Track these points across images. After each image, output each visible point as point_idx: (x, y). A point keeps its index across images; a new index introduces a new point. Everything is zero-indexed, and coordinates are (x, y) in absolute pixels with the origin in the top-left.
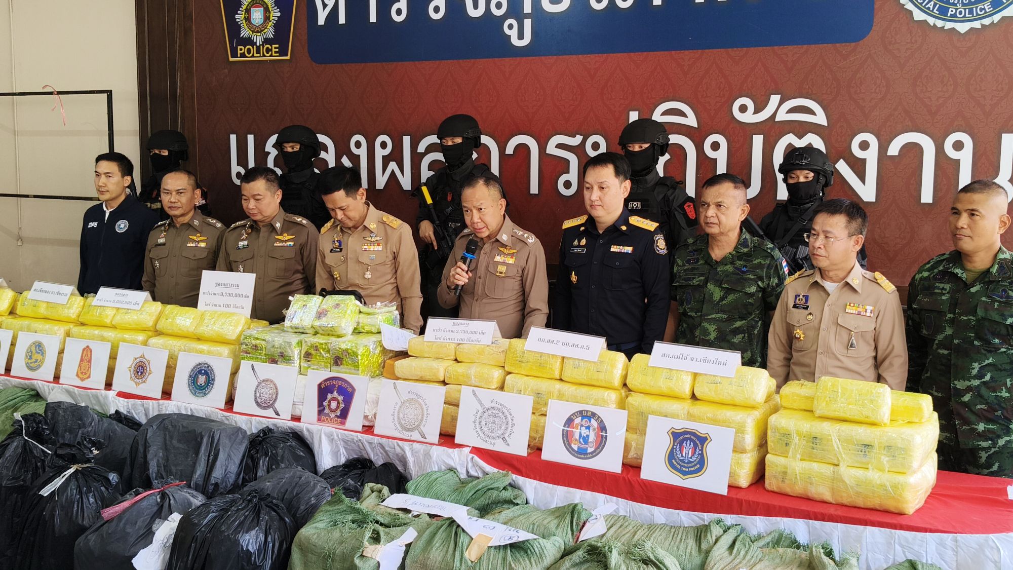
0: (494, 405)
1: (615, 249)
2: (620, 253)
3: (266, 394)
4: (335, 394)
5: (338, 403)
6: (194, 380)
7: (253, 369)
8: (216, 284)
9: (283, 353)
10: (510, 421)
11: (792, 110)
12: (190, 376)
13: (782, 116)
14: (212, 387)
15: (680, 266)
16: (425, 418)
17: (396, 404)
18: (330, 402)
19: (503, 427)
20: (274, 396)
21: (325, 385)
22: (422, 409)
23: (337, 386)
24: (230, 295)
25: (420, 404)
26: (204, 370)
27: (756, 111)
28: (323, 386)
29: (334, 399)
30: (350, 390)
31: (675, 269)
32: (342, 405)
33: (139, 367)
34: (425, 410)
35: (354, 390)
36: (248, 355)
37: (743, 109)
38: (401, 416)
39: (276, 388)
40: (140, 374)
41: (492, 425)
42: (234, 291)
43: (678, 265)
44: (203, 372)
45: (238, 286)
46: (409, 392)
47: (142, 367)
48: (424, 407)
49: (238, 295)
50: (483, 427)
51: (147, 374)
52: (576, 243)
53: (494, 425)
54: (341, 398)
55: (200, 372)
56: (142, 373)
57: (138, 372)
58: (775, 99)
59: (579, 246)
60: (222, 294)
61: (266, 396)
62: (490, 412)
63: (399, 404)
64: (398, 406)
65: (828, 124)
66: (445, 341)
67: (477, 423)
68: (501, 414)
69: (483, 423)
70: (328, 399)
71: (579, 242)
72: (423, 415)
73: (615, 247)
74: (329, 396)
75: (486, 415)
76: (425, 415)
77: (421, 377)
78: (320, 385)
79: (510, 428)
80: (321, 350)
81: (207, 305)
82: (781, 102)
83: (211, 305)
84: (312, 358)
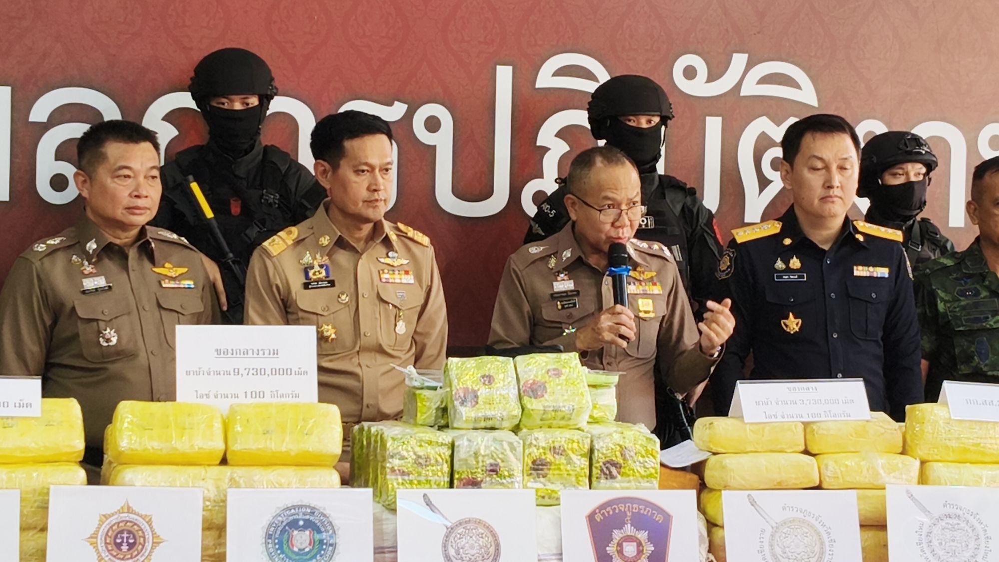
0: (948, 510)
1: (860, 271)
2: (870, 278)
3: (472, 547)
4: (629, 529)
5: (640, 544)
6: (280, 543)
7: (429, 503)
8: (218, 351)
10: (981, 533)
11: (766, 80)
12: (269, 536)
13: (750, 89)
14: (333, 551)
15: (948, 301)
16: (828, 548)
17: (763, 531)
18: (620, 545)
19: (972, 545)
20: (492, 550)
21: (603, 514)
22: (819, 534)
23: (629, 514)
24: (260, 372)
25: (811, 526)
26: (305, 520)
27: (712, 78)
28: (599, 517)
29: (629, 538)
30: (659, 518)
31: (941, 306)
32: (649, 548)
33: (122, 532)
34: (825, 535)
35: (668, 517)
36: (406, 477)
37: (690, 73)
38: (778, 551)
39: (494, 535)
40: (125, 547)
41: (952, 543)
42: (268, 363)
43: (942, 300)
44: (301, 523)
45: (275, 352)
46: (784, 508)
47: (129, 532)
48: (822, 530)
49: (275, 372)
50: (937, 550)
51: (149, 545)
52: (780, 265)
53: (955, 544)
54: (643, 535)
55: (293, 524)
56: (131, 546)
57: (119, 546)
58: (739, 60)
59: (788, 270)
60: (237, 372)
61: (473, 551)
62: (943, 523)
63: (769, 530)
64: (767, 536)
65: (819, 104)
66: (786, 419)
67: (925, 545)
68: (963, 525)
69: (935, 542)
70: (616, 541)
71: (787, 262)
72: (822, 543)
73: (860, 268)
74: (617, 535)
75: (936, 530)
76: (827, 543)
77: (779, 483)
78: (591, 517)
79: (983, 545)
80: (570, 452)
81: (202, 396)
82: (750, 66)
83: (212, 396)
84: (549, 469)
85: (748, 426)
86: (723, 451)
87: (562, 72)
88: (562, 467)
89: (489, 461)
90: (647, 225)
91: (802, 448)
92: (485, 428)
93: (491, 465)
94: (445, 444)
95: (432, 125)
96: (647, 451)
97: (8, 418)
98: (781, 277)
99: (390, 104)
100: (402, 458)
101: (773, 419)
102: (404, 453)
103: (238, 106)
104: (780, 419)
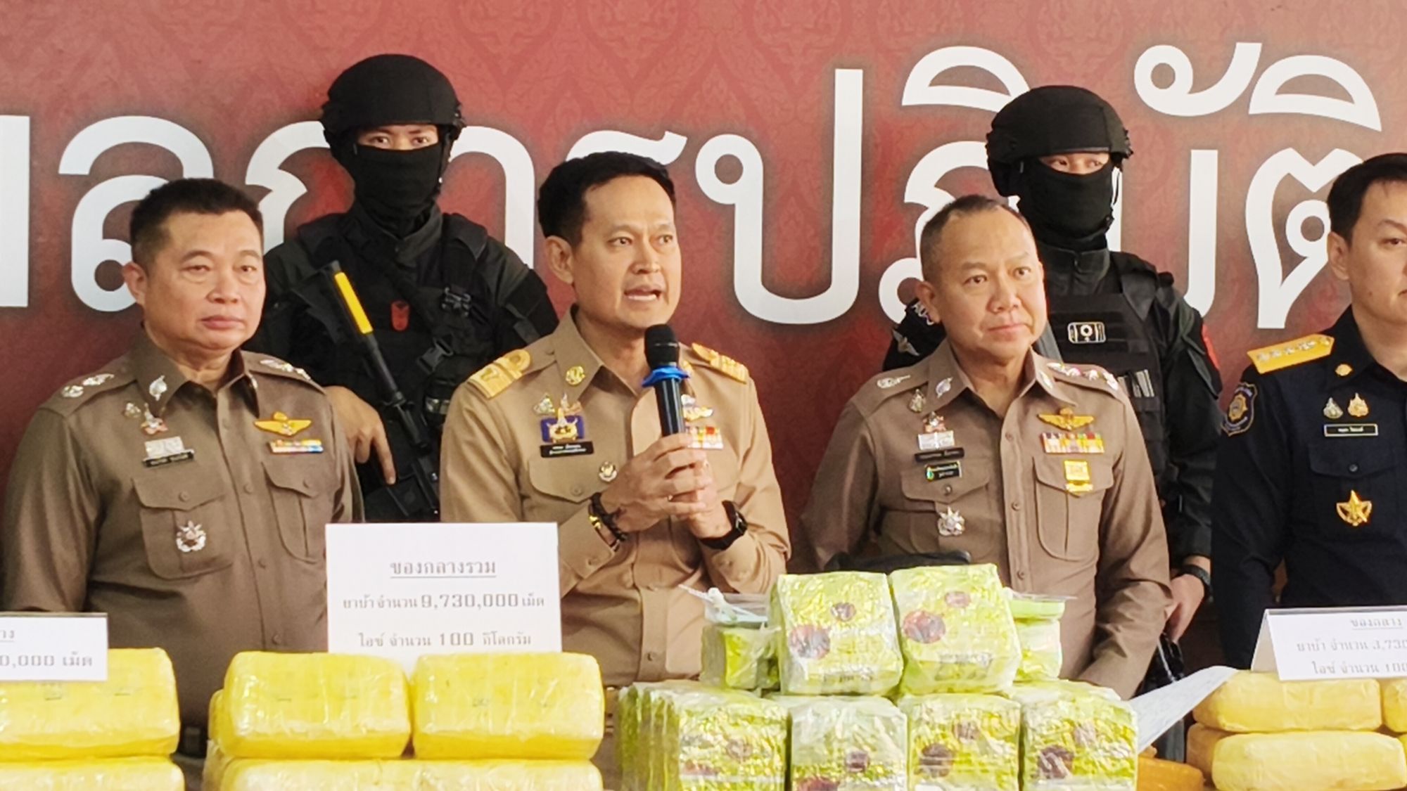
8: (396, 567)
9: (863, 756)
11: (1294, 86)
13: (1265, 101)
24: (465, 601)
27: (1202, 82)
36: (712, 778)
37: (1163, 76)
42: (479, 586)
45: (490, 568)
49: (489, 600)
52: (1332, 409)
58: (1247, 54)
60: (427, 601)
65: (1383, 128)
66: (1350, 674)
71: (1344, 405)
80: (986, 734)
81: (370, 643)
82: (1264, 63)
83: (386, 642)
84: (952, 762)
85: (1285, 687)
86: (1244, 729)
87: (948, 77)
88: (973, 758)
89: (849, 749)
90: (1092, 338)
91: (1377, 723)
92: (842, 694)
93: (854, 756)
94: (777, 722)
95: (729, 170)
96: (1116, 730)
97: (52, 683)
98: (1335, 430)
99: (657, 136)
100: (706, 745)
101: (1328, 675)
102: (709, 737)
103: (405, 144)
104: (1339, 674)
